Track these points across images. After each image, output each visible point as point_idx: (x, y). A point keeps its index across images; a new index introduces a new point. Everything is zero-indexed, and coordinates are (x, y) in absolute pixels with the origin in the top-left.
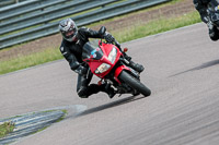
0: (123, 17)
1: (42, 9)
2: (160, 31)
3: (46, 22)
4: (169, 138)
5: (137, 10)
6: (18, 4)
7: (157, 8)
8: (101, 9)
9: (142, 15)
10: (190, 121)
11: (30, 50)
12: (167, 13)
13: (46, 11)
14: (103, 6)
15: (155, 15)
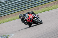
0: (24, 11)
1: (2, 9)
3: (3, 12)
5: (27, 9)
8: (18, 9)
12: (35, 10)
13: (3, 9)
15: (32, 10)
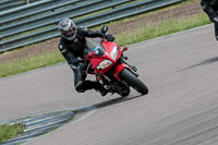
0: (133, 19)
1: (53, 10)
2: (170, 32)
4: (178, 140)
5: (147, 12)
6: (29, 5)
7: (167, 9)
8: (111, 10)
9: (152, 16)
10: (200, 122)
11: (41, 51)
12: (177, 15)
13: (56, 12)
14: (113, 7)
15: (165, 16)
